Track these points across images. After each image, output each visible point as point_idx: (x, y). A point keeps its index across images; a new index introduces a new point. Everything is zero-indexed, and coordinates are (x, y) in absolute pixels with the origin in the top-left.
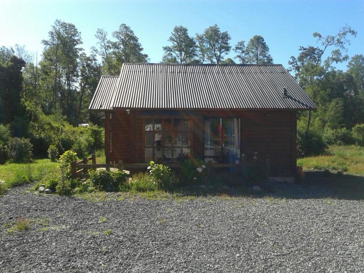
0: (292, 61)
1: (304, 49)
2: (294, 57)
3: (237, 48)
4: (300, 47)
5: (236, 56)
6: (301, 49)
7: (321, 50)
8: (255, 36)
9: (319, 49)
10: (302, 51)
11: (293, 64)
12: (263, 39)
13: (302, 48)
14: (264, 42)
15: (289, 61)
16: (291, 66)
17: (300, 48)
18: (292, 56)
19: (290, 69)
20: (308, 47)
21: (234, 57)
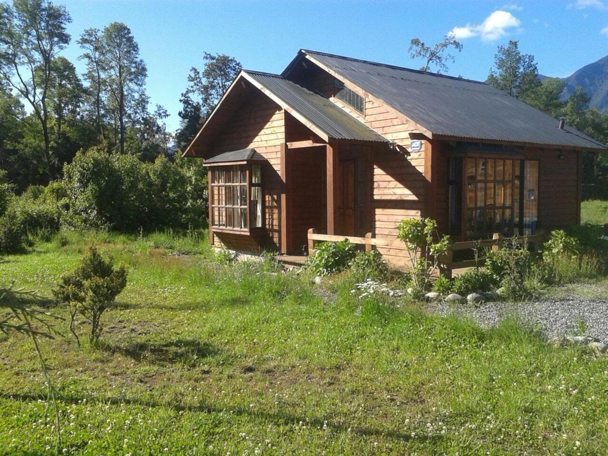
0: (193, 75)
1: (213, 58)
2: (196, 70)
3: (84, 41)
4: (206, 53)
5: (82, 54)
6: (206, 58)
7: (238, 62)
8: (113, 23)
9: (235, 61)
10: (209, 61)
11: (196, 81)
12: (129, 30)
13: (208, 56)
14: (130, 35)
15: (190, 75)
16: (192, 83)
17: (204, 55)
18: (194, 67)
19: (192, 89)
20: (217, 57)
21: (79, 56)
